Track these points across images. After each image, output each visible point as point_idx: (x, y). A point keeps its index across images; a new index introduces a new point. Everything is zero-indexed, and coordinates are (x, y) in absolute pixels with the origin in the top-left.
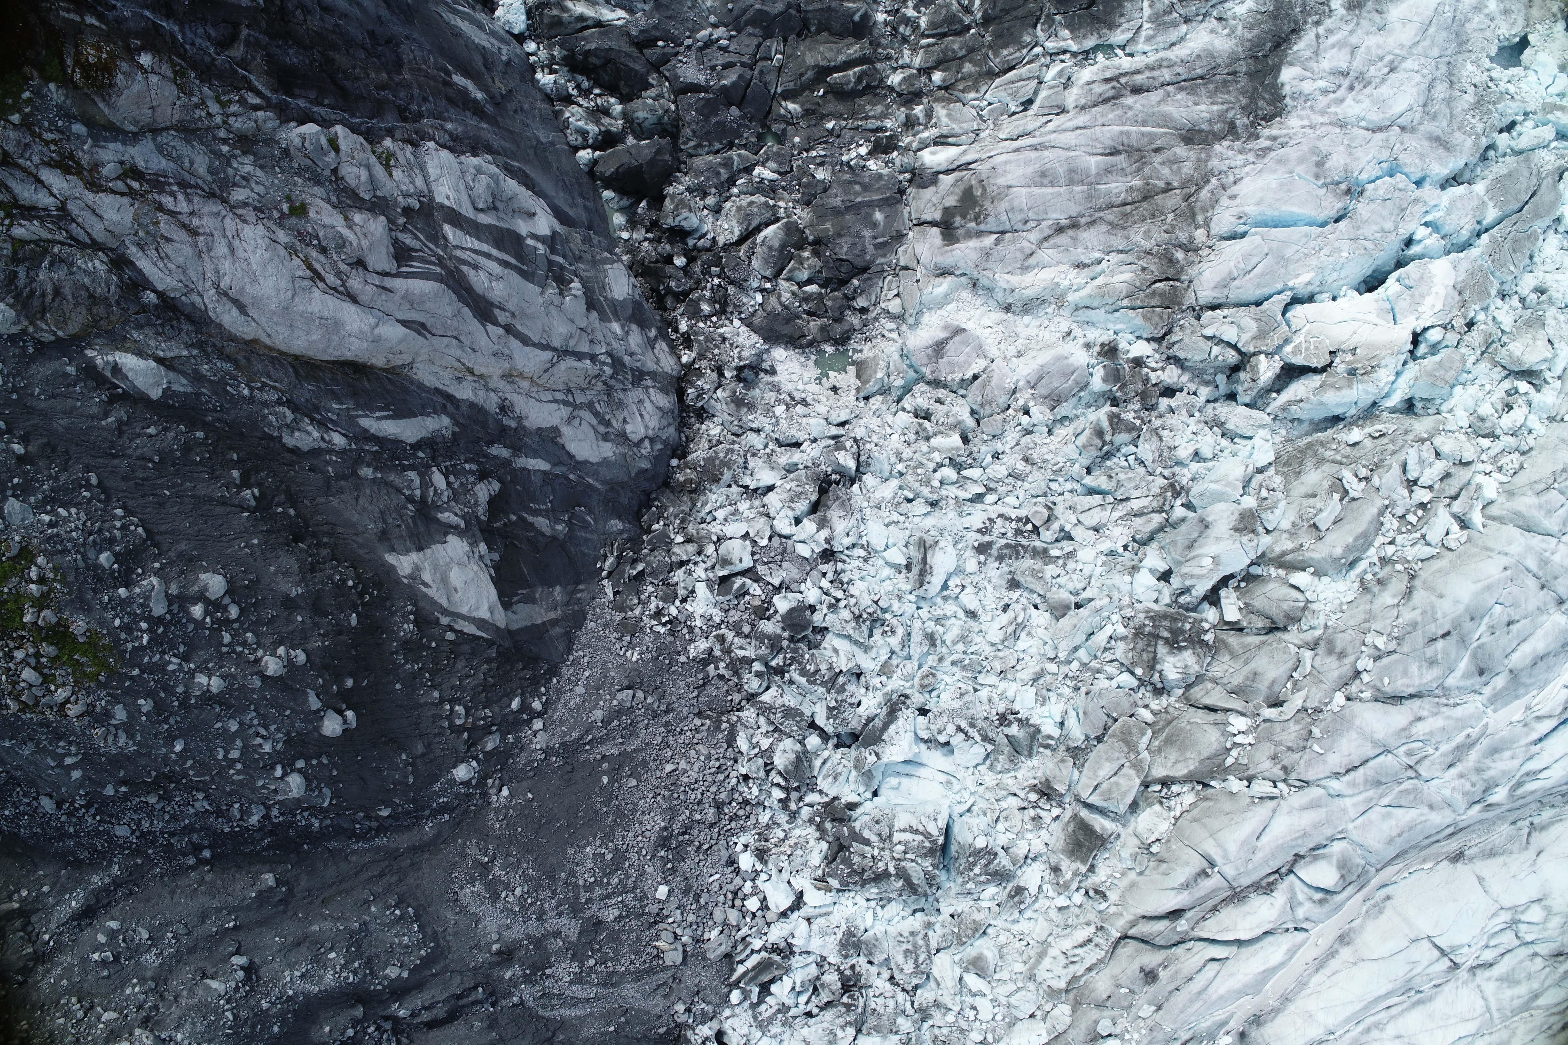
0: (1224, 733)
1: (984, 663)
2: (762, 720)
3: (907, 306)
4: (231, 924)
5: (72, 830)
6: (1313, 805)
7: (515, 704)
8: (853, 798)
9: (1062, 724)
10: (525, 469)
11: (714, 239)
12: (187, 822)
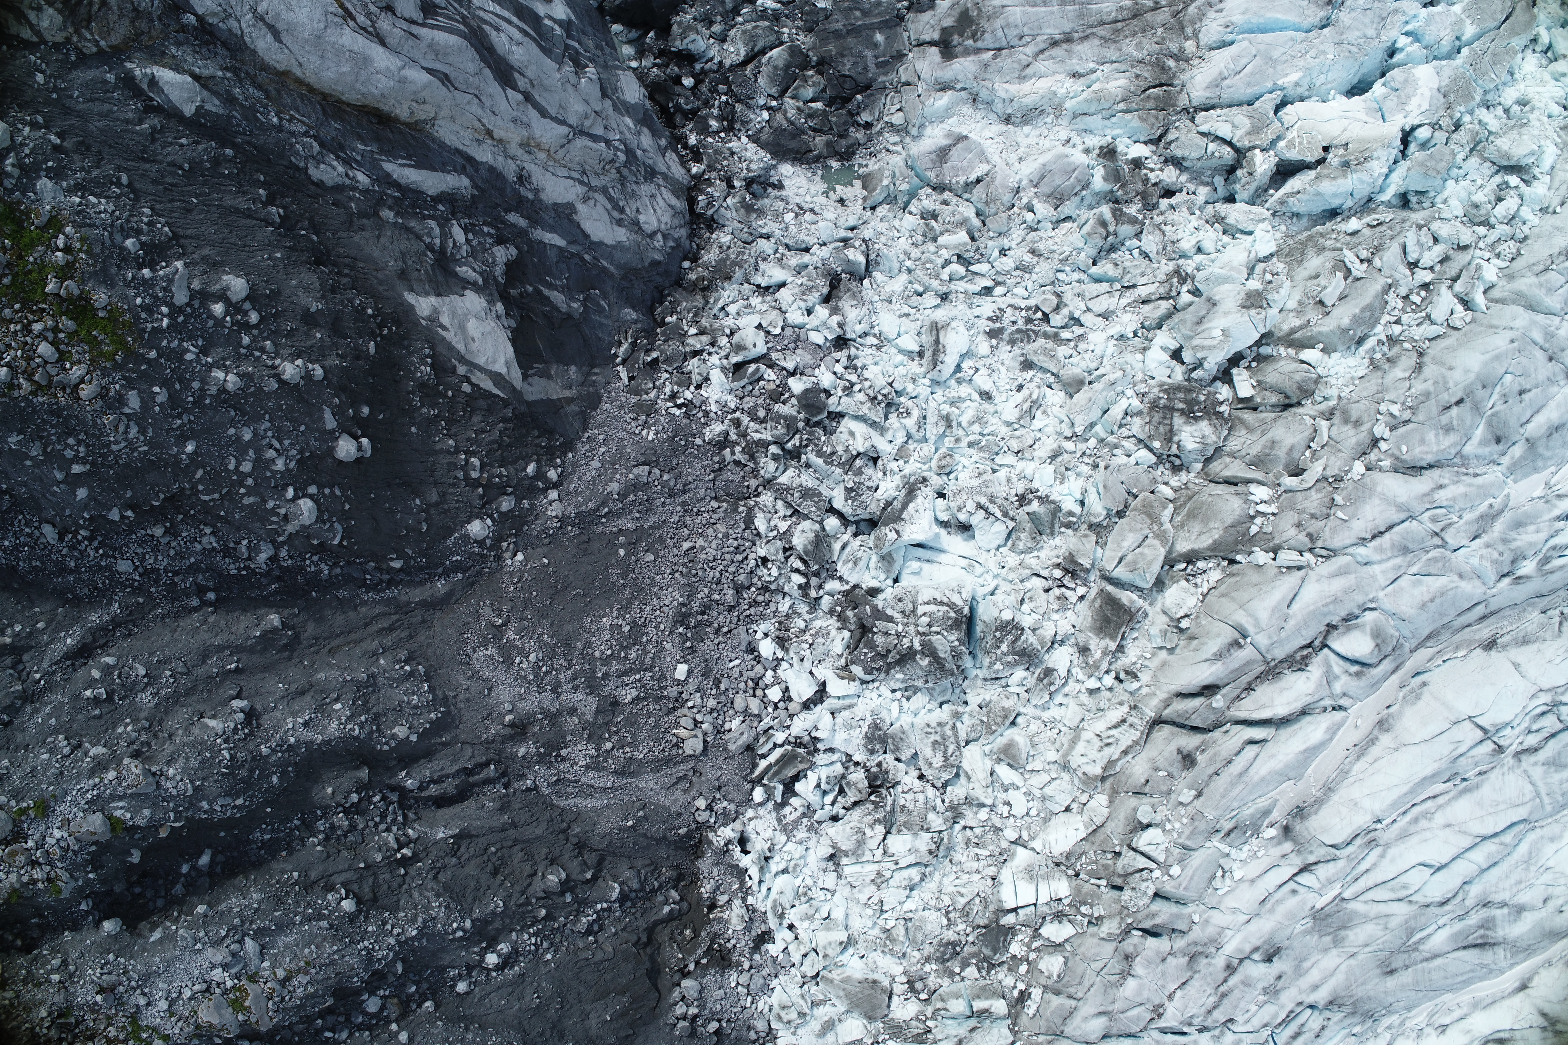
0: (1246, 501)
1: (1002, 444)
2: (780, 503)
3: (909, 118)
4: (233, 666)
5: (73, 564)
6: (1342, 572)
7: (531, 469)
8: (874, 584)
9: (1082, 503)
10: (541, 242)
11: (720, 62)
12: (192, 560)
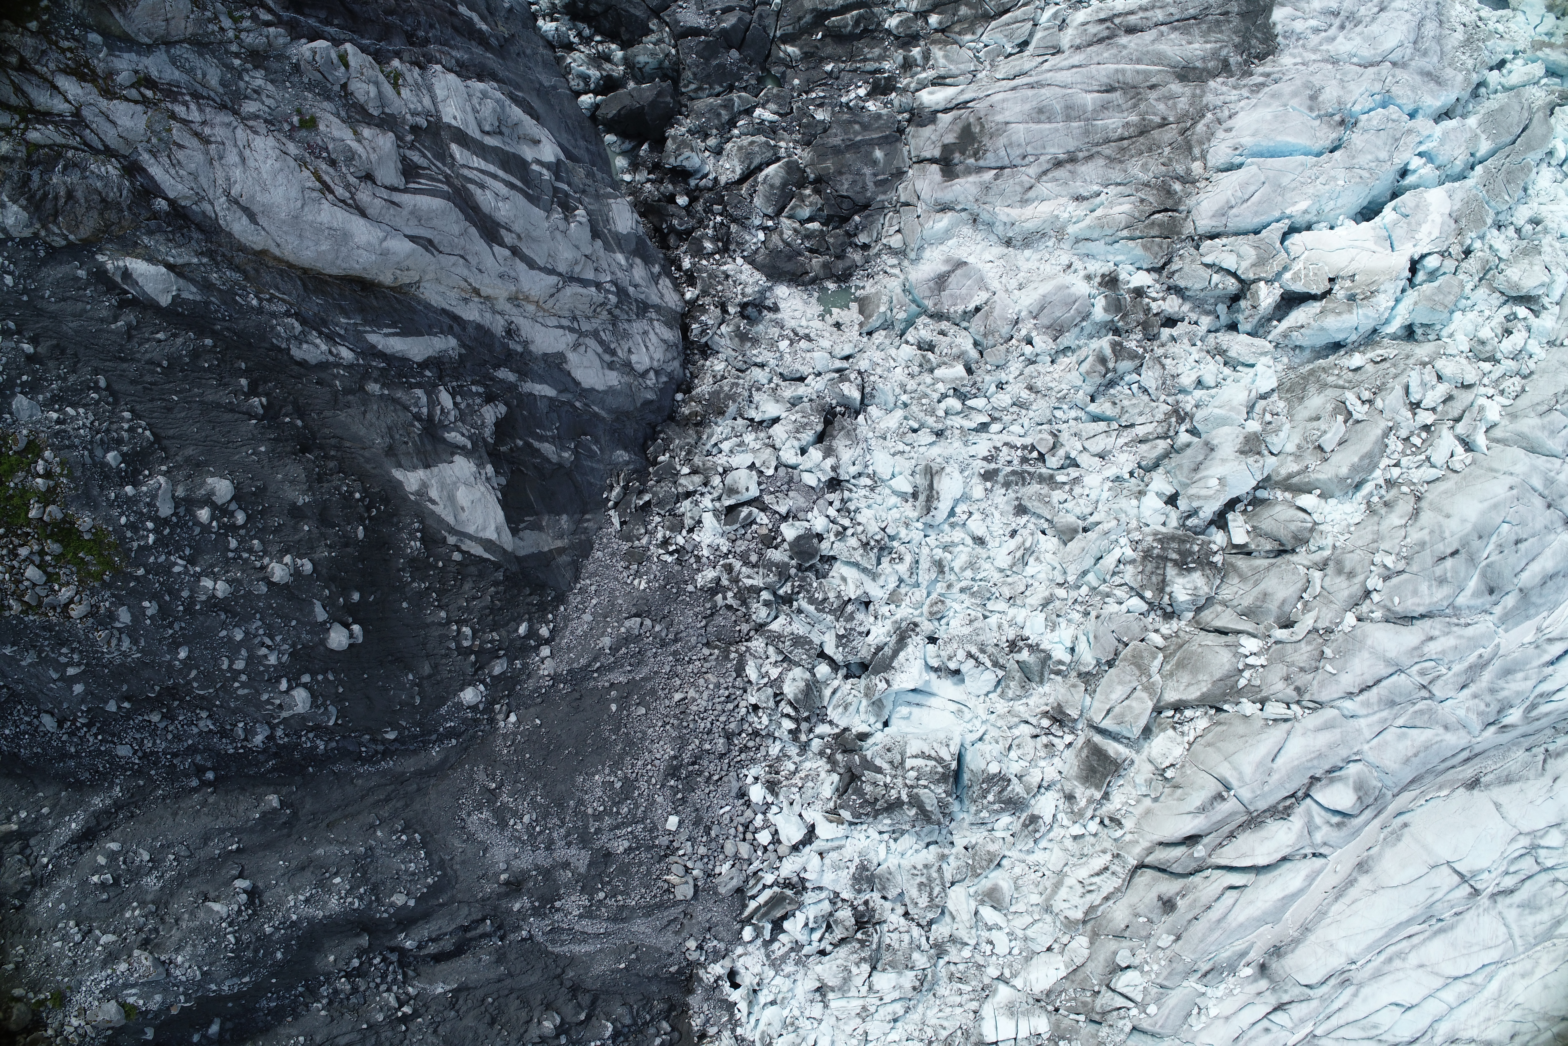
0: (1236, 654)
1: (993, 590)
2: (771, 650)
3: (908, 240)
4: (234, 847)
5: (73, 750)
6: (1328, 726)
7: (522, 629)
8: (864, 729)
9: (1072, 650)
10: (531, 394)
11: (716, 179)
12: (190, 742)
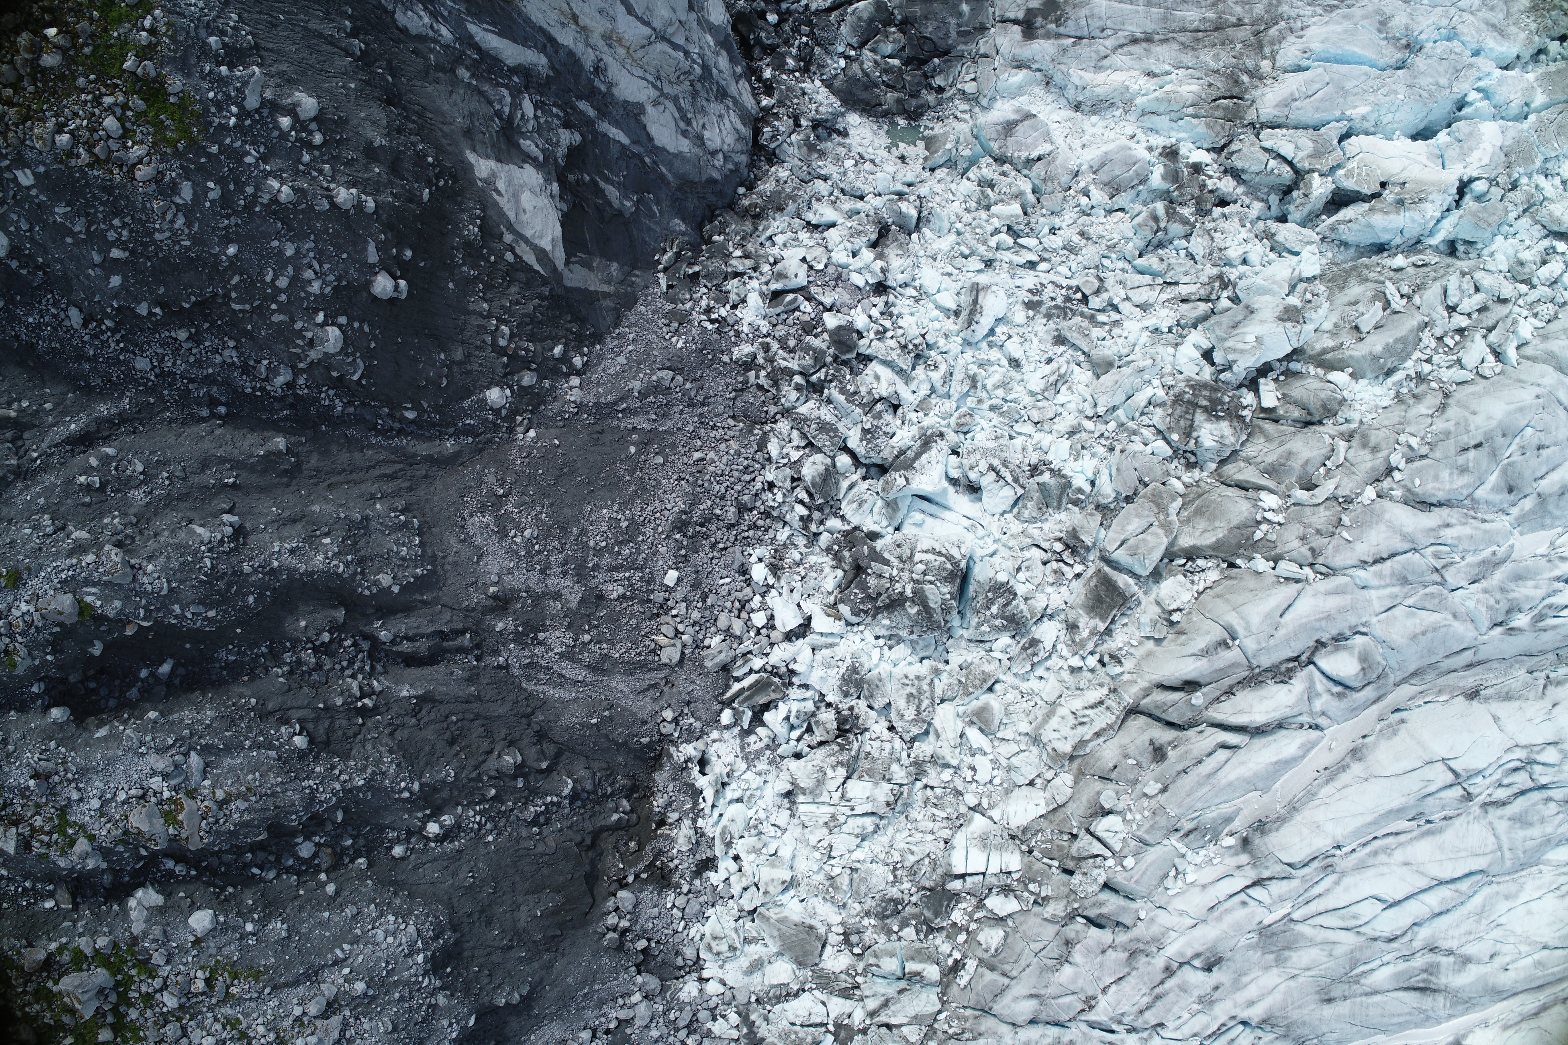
0: (1255, 506)
1: (1023, 412)
2: (795, 433)
3: (982, 89)
4: (231, 480)
5: (91, 352)
6: (1338, 591)
7: (558, 350)
8: (875, 528)
9: (1093, 483)
10: (605, 135)
11: (807, 6)
12: (210, 371)
